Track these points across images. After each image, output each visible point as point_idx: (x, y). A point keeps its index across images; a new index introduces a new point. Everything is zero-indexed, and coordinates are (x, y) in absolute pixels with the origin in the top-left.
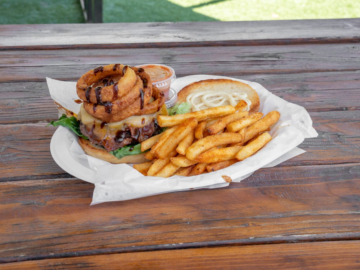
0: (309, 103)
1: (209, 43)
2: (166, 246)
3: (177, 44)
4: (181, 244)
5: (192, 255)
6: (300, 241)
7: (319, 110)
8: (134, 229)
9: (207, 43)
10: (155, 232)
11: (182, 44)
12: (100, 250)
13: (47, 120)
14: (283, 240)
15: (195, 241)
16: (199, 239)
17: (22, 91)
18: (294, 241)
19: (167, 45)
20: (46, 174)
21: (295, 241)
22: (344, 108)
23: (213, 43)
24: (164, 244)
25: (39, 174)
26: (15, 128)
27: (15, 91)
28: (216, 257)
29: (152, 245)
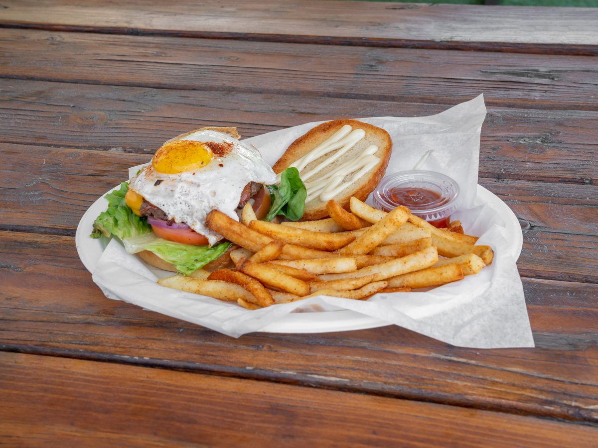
0: (532, 164)
1: (457, 44)
2: (125, 358)
3: (403, 42)
4: (146, 358)
5: (148, 377)
6: (321, 386)
7: (540, 179)
8: (103, 325)
9: (453, 44)
10: (126, 335)
11: (412, 43)
12: (36, 347)
13: (123, 148)
14: (295, 379)
15: (167, 358)
16: (175, 357)
17: (124, 101)
18: (312, 383)
19: (387, 42)
20: (59, 227)
21: (314, 384)
22: (587, 180)
23: (463, 44)
24: (124, 355)
25: (51, 226)
26: (71, 154)
27: (116, 100)
28: (177, 386)
29: (107, 353)
